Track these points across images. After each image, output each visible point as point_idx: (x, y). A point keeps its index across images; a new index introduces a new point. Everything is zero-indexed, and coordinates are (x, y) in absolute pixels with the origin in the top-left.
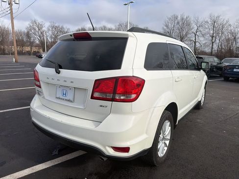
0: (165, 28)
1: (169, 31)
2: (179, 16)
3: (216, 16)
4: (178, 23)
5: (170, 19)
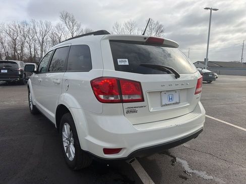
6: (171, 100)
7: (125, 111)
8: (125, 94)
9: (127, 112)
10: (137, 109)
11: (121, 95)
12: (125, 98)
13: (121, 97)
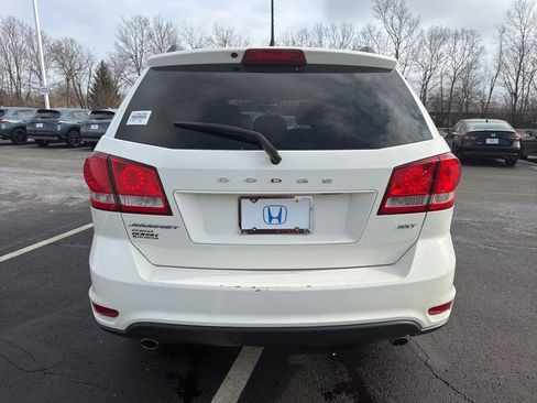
0: (122, 44)
1: (133, 53)
2: (151, 21)
3: (225, 29)
4: (150, 36)
5: (129, 24)
6: (276, 221)
7: (130, 233)
8: (128, 193)
9: (135, 235)
10: (156, 231)
11: (116, 194)
12: (127, 201)
13: (118, 199)
